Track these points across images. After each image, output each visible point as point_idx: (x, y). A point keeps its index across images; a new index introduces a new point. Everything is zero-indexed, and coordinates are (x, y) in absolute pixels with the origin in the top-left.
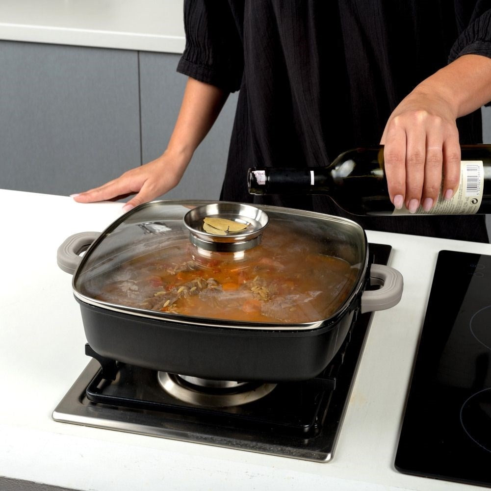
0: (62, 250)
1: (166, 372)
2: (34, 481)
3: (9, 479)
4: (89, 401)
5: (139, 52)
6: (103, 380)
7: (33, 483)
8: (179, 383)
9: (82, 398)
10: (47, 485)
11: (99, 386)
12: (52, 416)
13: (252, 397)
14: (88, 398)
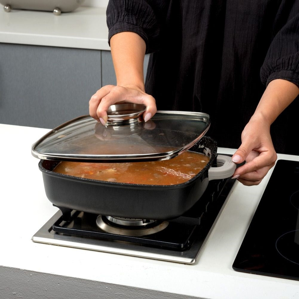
3: (5, 267)
4: (54, 232)
5: (101, 51)
9: (50, 230)
12: (32, 239)
13: (152, 231)
14: (54, 230)
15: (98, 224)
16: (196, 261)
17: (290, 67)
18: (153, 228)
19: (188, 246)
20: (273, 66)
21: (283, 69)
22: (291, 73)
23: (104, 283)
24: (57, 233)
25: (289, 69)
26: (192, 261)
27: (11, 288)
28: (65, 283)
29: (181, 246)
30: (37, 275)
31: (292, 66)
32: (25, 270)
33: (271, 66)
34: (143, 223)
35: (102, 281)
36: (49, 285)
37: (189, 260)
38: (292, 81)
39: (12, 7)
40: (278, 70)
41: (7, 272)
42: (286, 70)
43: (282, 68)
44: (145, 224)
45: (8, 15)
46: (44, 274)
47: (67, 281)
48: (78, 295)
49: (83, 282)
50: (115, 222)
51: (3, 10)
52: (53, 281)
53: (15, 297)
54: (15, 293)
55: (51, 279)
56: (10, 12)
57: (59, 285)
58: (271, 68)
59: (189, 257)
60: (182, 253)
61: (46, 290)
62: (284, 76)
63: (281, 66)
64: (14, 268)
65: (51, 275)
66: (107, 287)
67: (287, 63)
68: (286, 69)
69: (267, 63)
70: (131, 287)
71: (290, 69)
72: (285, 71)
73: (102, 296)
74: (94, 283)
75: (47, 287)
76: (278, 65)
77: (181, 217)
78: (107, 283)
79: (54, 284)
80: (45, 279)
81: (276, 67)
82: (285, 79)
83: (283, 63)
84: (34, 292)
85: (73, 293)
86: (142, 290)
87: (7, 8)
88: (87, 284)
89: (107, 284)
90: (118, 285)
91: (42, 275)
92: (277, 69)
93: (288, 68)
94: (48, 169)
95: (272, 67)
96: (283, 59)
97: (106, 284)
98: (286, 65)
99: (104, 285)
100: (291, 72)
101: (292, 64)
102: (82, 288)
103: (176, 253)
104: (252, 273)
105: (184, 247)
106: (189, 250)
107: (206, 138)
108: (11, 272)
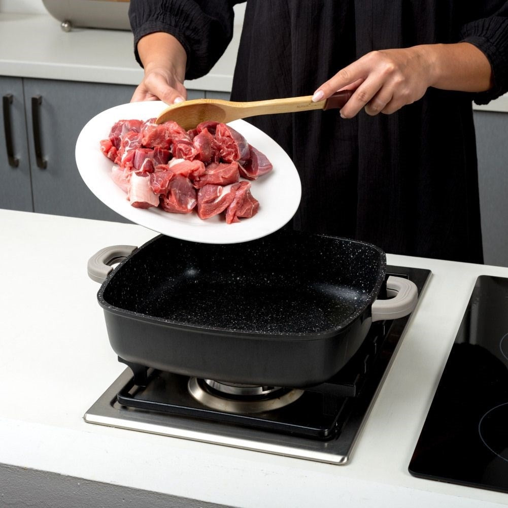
0: (93, 260)
2: (59, 473)
3: (37, 471)
4: (120, 405)
6: (135, 387)
7: (59, 475)
8: (208, 390)
9: (112, 403)
10: (71, 477)
11: (131, 392)
12: (84, 418)
13: (276, 404)
14: (119, 402)
15: (191, 390)
16: (348, 459)
18: (279, 399)
19: (336, 431)
23: (197, 501)
24: (124, 408)
26: (342, 460)
28: (134, 499)
29: (324, 433)
30: (88, 485)
32: (68, 476)
34: (263, 391)
35: (194, 497)
36: (108, 501)
37: (337, 458)
39: (73, 24)
41: (39, 478)
44: (266, 392)
45: (68, 36)
46: (99, 484)
47: (137, 495)
49: (163, 499)
50: (218, 389)
51: (60, 28)
52: (114, 494)
55: (110, 491)
56: (70, 31)
57: (123, 501)
59: (338, 453)
60: (326, 444)
64: (51, 473)
65: (111, 486)
74: (180, 501)
75: (106, 504)
77: (325, 383)
78: (203, 502)
79: (116, 499)
80: (101, 491)
87: (66, 25)
88: (170, 501)
89: (202, 503)
90: (220, 505)
91: (97, 485)
97: (200, 503)
99: (198, 504)
103: (316, 444)
104: (441, 481)
105: (329, 434)
106: (337, 439)
107: (367, 246)
108: (46, 478)
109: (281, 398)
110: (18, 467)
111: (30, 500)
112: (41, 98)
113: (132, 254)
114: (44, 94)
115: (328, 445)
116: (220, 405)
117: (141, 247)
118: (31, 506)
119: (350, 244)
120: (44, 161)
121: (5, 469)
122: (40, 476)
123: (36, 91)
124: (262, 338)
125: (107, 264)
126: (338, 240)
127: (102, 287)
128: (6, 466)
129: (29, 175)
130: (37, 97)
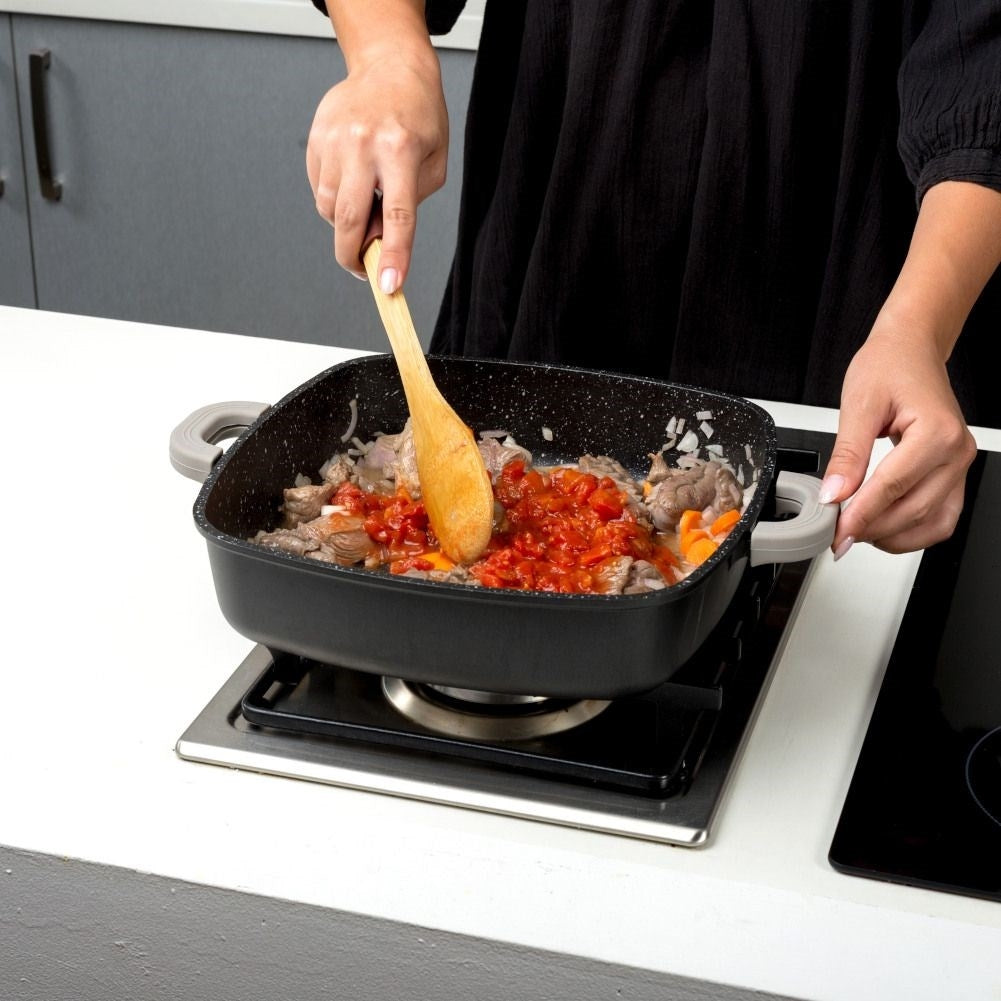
0: (179, 433)
1: (399, 677)
2: (134, 868)
3: (89, 864)
4: (246, 722)
6: (276, 686)
7: (134, 872)
8: (422, 693)
9: (232, 718)
10: (158, 876)
11: (268, 695)
12: (177, 750)
13: (562, 722)
14: (245, 717)
15: (389, 691)
16: (708, 836)
17: (980, 135)
18: (567, 711)
19: (683, 778)
20: (927, 137)
21: (959, 146)
22: (984, 158)
23: (412, 926)
25: (979, 143)
26: (697, 837)
27: (110, 927)
28: (285, 921)
29: (659, 783)
30: (192, 892)
31: (989, 134)
32: (153, 875)
33: (922, 138)
35: (405, 919)
36: (233, 924)
37: (685, 834)
38: (989, 183)
40: (946, 150)
41: (93, 878)
42: (970, 147)
43: (957, 143)
44: (539, 699)
46: (215, 891)
47: (291, 913)
48: (326, 960)
49: (343, 921)
50: (442, 691)
52: (244, 911)
53: (124, 955)
54: (122, 942)
55: (237, 905)
57: (263, 924)
58: (921, 144)
59: (688, 823)
60: (663, 805)
61: (223, 937)
62: (963, 169)
63: (953, 136)
64: (118, 869)
65: (238, 895)
66: (421, 940)
67: (969, 124)
68: (966, 144)
69: (909, 132)
70: (501, 943)
71: (983, 142)
72: (965, 152)
73: (405, 965)
74: (378, 926)
75: (227, 930)
76: (943, 135)
78: (423, 928)
79: (249, 921)
80: (219, 904)
81: (938, 142)
82: (968, 178)
83: (956, 125)
84: (183, 944)
85: (310, 952)
86: (537, 955)
88: (358, 925)
89: (422, 930)
91: (210, 894)
92: (942, 146)
93: (974, 140)
94: (226, 531)
95: (925, 144)
96: (956, 112)
97: (418, 930)
98: (969, 130)
99: (413, 933)
100: (984, 153)
101: (986, 125)
102: (342, 938)
103: (642, 804)
104: (893, 882)
105: (669, 783)
106: (685, 794)
107: (735, 404)
108: (108, 878)
109: (571, 710)
110: (51, 856)
111: (74, 921)
112: (48, 55)
113: (258, 420)
114: (54, 48)
115: (667, 806)
116: (448, 724)
117: (278, 404)
118: (77, 931)
119: (700, 399)
120: (55, 185)
121: (24, 858)
122: (94, 875)
123: (39, 42)
124: (531, 605)
125: (209, 442)
126: (677, 390)
127: (202, 493)
128: (25, 854)
129: (25, 213)
130: (42, 54)
